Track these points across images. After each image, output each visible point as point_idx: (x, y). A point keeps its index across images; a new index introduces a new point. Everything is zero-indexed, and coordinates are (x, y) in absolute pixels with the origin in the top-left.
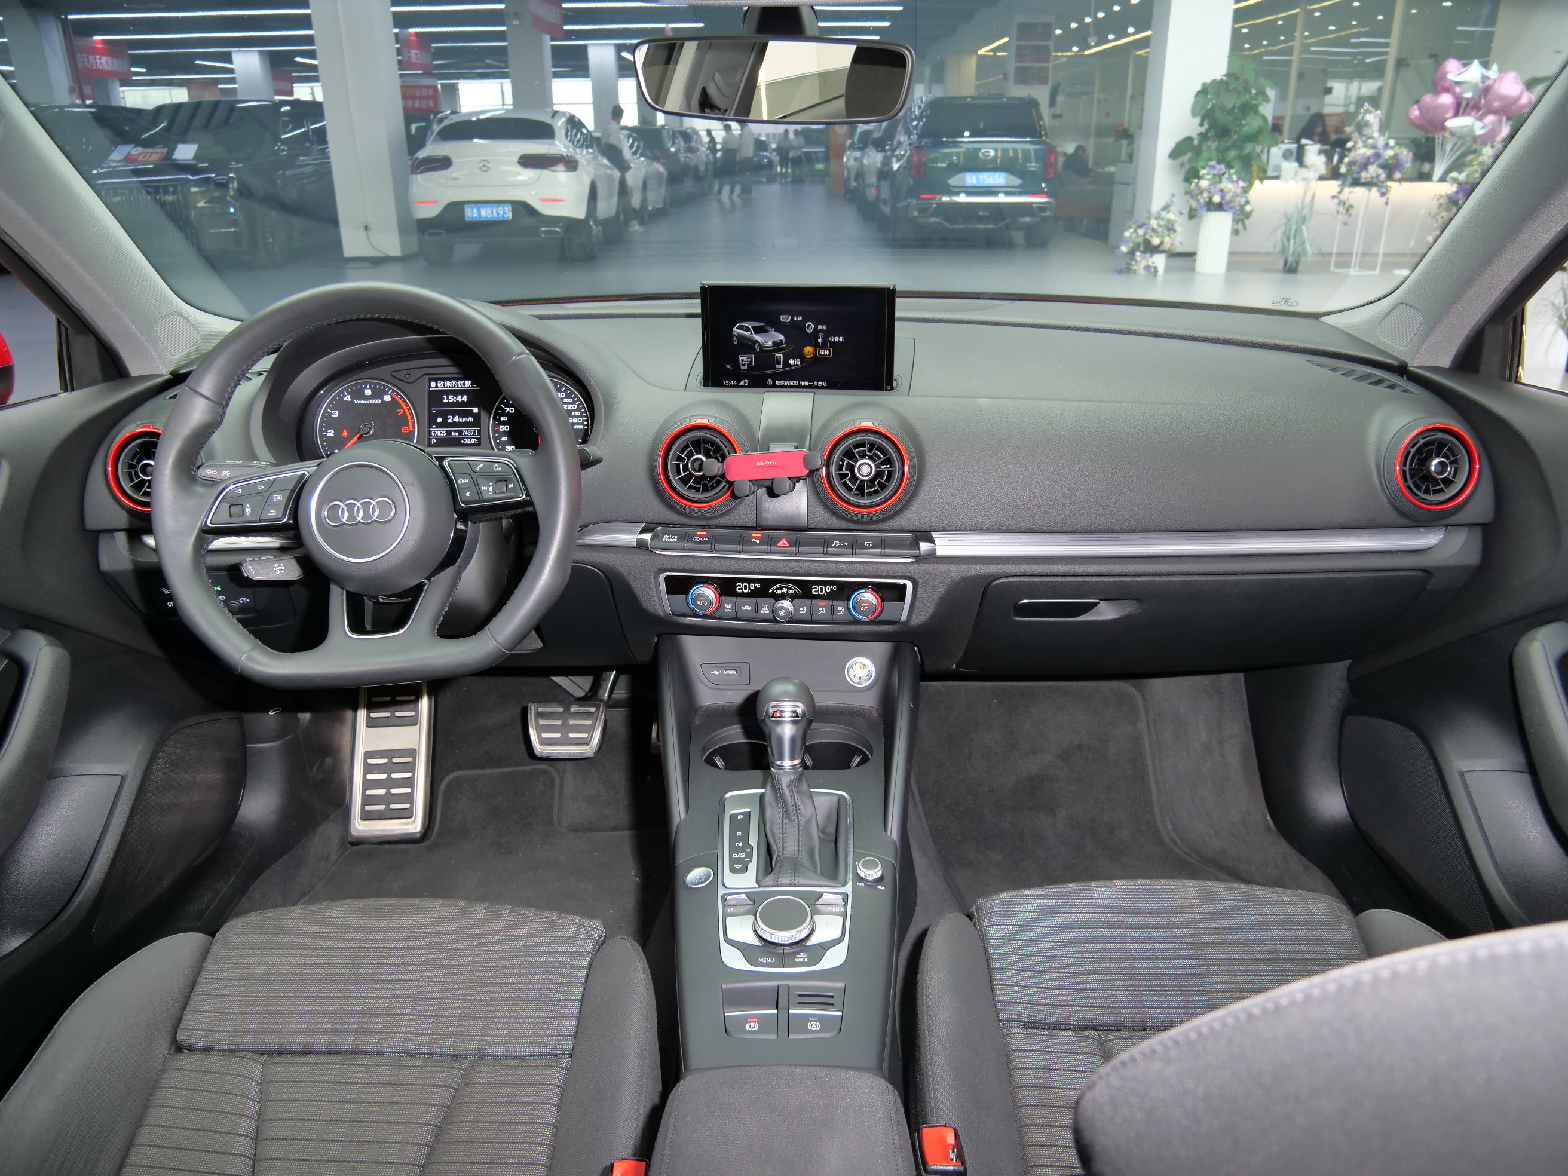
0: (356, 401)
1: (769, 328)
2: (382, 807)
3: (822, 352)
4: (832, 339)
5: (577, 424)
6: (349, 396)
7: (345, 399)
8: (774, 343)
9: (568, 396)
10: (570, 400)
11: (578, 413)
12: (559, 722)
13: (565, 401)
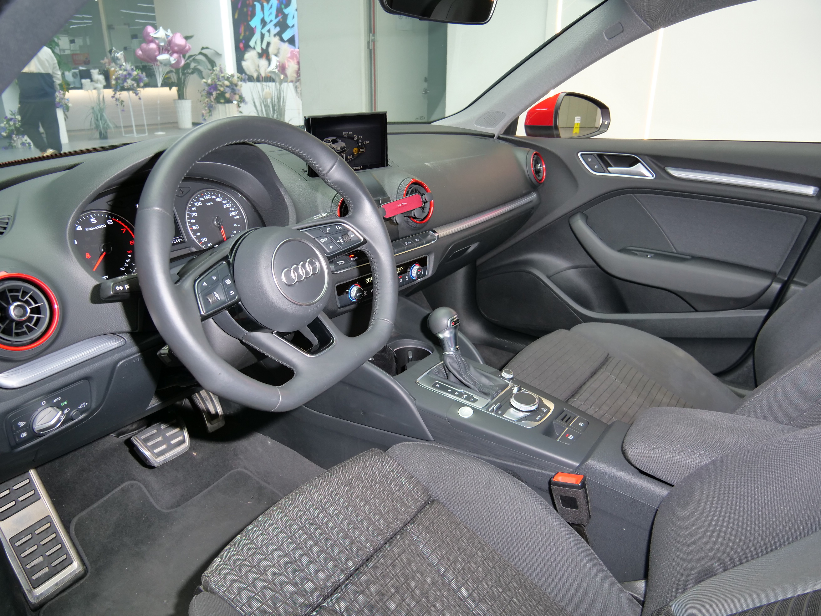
0: (87, 229)
1: (338, 140)
2: (46, 570)
3: (361, 150)
4: (364, 143)
5: (235, 216)
6: (80, 227)
7: (78, 229)
8: (342, 148)
9: (224, 200)
10: (226, 202)
11: (233, 209)
12: (160, 439)
13: (224, 202)
